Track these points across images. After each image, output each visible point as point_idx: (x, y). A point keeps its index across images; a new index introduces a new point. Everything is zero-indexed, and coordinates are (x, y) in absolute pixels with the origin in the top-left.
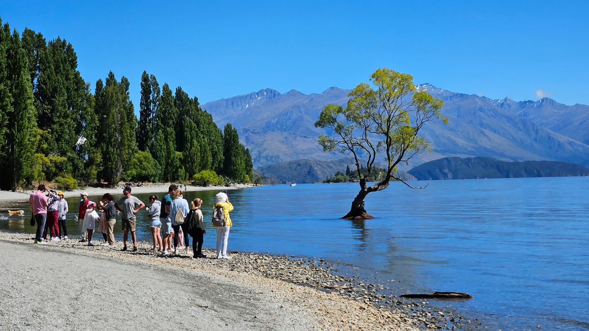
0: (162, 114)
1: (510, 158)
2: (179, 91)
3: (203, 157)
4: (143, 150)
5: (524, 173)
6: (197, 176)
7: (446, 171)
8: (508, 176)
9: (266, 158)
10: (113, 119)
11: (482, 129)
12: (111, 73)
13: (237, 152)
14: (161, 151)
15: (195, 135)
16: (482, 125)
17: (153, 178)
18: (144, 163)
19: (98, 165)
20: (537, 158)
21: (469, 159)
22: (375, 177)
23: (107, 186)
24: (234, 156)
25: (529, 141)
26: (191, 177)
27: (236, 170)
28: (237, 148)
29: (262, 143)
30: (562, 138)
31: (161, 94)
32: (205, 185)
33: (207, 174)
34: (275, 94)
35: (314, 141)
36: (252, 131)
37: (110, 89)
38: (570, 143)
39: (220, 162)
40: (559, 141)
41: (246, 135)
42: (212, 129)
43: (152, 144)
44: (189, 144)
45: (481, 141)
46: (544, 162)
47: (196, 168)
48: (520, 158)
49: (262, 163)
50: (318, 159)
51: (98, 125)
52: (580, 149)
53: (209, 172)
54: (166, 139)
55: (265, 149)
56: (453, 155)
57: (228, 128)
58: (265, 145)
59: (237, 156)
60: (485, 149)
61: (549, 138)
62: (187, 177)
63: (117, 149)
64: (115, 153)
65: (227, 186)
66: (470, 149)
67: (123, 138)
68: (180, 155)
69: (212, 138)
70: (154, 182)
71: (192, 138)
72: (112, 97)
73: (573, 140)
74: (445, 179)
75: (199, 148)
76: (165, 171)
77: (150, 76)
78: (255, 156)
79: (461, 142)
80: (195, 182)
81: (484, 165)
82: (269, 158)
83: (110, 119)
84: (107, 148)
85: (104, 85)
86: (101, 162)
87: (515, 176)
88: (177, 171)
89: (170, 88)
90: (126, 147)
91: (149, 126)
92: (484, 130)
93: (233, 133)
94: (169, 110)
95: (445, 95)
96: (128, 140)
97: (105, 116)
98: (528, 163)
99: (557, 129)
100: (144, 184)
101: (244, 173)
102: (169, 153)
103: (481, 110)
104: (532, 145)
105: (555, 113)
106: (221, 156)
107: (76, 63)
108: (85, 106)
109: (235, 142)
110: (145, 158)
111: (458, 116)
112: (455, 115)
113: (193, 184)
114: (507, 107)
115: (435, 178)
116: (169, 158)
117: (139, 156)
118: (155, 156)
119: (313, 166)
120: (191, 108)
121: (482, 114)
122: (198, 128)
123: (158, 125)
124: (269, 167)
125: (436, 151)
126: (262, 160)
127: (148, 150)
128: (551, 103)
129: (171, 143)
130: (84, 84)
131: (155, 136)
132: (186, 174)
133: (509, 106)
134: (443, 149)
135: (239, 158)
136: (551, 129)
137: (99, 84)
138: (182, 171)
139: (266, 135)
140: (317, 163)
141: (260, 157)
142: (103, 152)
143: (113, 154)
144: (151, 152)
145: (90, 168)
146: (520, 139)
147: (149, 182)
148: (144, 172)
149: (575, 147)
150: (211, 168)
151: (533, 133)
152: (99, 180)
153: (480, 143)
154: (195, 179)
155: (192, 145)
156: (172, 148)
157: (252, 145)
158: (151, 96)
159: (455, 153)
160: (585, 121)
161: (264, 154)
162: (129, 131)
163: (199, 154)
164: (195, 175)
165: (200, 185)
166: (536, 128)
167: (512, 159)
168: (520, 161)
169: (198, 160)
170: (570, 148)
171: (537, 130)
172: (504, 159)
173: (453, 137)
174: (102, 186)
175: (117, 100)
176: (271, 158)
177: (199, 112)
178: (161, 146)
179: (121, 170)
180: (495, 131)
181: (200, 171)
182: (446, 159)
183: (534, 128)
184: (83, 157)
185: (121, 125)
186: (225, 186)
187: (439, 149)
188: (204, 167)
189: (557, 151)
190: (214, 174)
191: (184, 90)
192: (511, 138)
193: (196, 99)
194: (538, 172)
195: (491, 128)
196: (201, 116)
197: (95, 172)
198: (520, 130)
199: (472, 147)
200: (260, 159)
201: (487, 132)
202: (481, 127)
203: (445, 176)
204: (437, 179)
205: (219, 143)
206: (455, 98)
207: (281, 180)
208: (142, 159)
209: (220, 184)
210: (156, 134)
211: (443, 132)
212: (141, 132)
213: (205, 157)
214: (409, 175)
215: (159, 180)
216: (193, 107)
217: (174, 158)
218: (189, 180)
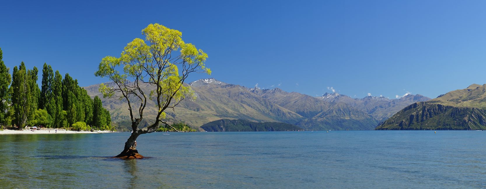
0: (54, 88)
1: (257, 121)
2: (67, 76)
3: (79, 114)
4: (42, 109)
5: (265, 129)
6: (74, 125)
7: (222, 127)
8: (256, 131)
9: (122, 117)
10: (22, 89)
11: (242, 104)
12: (22, 63)
13: (101, 112)
14: (53, 109)
15: (74, 101)
16: (242, 102)
17: (48, 126)
18: (42, 116)
19: (12, 117)
20: (272, 121)
21: (235, 120)
22: (181, 129)
23: (18, 129)
24: (99, 114)
25: (267, 111)
26: (71, 126)
27: (100, 123)
28: (101, 110)
29: (120, 109)
30: (285, 110)
31: (54, 76)
32: (78, 130)
33: (80, 124)
34: (127, 82)
35: (148, 109)
36: (114, 102)
37: (21, 72)
38: (289, 113)
39: (91, 117)
40: (283, 112)
41: (111, 104)
42: (86, 98)
43: (48, 106)
44: (70, 106)
45: (241, 111)
46: (276, 122)
47: (74, 121)
48: (263, 121)
49: (119, 120)
50: (150, 118)
51: (13, 92)
52: (294, 116)
53: (82, 123)
54: (56, 103)
55: (121, 112)
56: (226, 118)
57: (96, 98)
58: (121, 110)
59: (100, 115)
60: (244, 115)
61: (278, 110)
62: (69, 126)
63: (24, 107)
64: (22, 109)
65: (92, 131)
66: (235, 115)
67: (27, 101)
68: (65, 112)
69: (86, 104)
70: (48, 127)
71: (72, 103)
72: (22, 76)
73: (291, 111)
74: (221, 131)
75: (76, 108)
76: (55, 121)
77: (48, 66)
78: (116, 116)
79: (230, 111)
80: (73, 128)
81: (243, 124)
82: (123, 117)
83: (20, 90)
84: (18, 106)
85: (18, 69)
86: (14, 115)
87: (259, 131)
88: (62, 122)
89: (60, 73)
90: (29, 106)
91: (47, 95)
92: (243, 105)
93: (99, 102)
94: (58, 86)
95: (222, 85)
96: (31, 102)
97: (17, 88)
98: (266, 123)
99: (282, 105)
100: (41, 128)
101: (106, 124)
102: (58, 111)
103: (242, 93)
104: (269, 113)
105: (281, 96)
106: (91, 114)
107: (2, 56)
108: (5, 81)
109: (100, 106)
110: (43, 113)
111: (229, 96)
112: (227, 96)
113: (72, 130)
114: (256, 92)
115: (216, 130)
116: (58, 114)
117: (39, 112)
118: (49, 112)
119: (147, 122)
120: (73, 85)
121: (242, 96)
122: (77, 97)
123: (51, 94)
124: (123, 122)
125: (216, 116)
126: (119, 118)
127: (45, 109)
128: (280, 91)
129: (59, 105)
130: (6, 68)
131: (50, 101)
132: (68, 123)
133: (257, 92)
134: (221, 115)
135: (102, 116)
136: (279, 105)
137: (15, 70)
138: (65, 122)
139: (122, 104)
140: (150, 121)
141: (118, 116)
142: (15, 109)
143: (21, 110)
144: (47, 110)
145: (7, 118)
146: (263, 110)
147: (45, 127)
148: (42, 121)
149: (291, 115)
150: (85, 121)
151: (270, 107)
152: (13, 125)
153: (241, 112)
154: (73, 127)
155: (72, 107)
156: (60, 109)
157: (114, 110)
158: (48, 77)
159: (227, 117)
160: (297, 101)
161: (120, 115)
162: (31, 97)
163: (76, 112)
164: (73, 124)
165: (76, 130)
166: (271, 104)
167: (258, 121)
168: (262, 122)
169: (75, 115)
170: (289, 116)
171: (272, 105)
172: (254, 121)
173: (226, 108)
174: (15, 129)
175: (25, 78)
176: (124, 117)
177: (78, 88)
178: (53, 107)
179: (26, 119)
180: (249, 105)
181: (76, 122)
182: (222, 120)
183: (270, 104)
184: (4, 112)
185: (27, 93)
186: (91, 131)
187: (218, 114)
188: (78, 120)
189: (282, 117)
190: (84, 124)
191: (70, 75)
192: (258, 109)
193: (76, 81)
194: (272, 128)
195: (247, 103)
196: (79, 90)
197: (11, 120)
198: (263, 105)
199: (236, 114)
200: (118, 118)
201: (244, 105)
202: (241, 103)
203: (221, 129)
204: (217, 131)
205: (90, 107)
206: (227, 87)
207: (129, 129)
208: (41, 114)
209: (87, 130)
210: (50, 100)
211: (221, 105)
212: (42, 98)
213: (80, 114)
214: (201, 128)
215: (51, 127)
216: (75, 85)
217: (61, 114)
218: (70, 127)
